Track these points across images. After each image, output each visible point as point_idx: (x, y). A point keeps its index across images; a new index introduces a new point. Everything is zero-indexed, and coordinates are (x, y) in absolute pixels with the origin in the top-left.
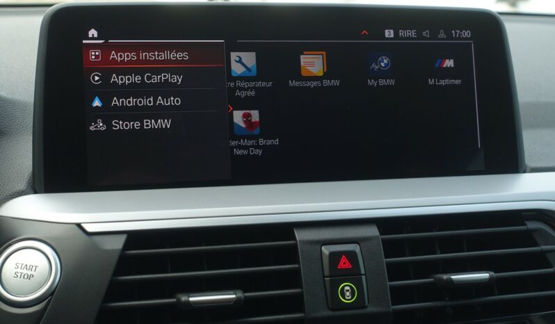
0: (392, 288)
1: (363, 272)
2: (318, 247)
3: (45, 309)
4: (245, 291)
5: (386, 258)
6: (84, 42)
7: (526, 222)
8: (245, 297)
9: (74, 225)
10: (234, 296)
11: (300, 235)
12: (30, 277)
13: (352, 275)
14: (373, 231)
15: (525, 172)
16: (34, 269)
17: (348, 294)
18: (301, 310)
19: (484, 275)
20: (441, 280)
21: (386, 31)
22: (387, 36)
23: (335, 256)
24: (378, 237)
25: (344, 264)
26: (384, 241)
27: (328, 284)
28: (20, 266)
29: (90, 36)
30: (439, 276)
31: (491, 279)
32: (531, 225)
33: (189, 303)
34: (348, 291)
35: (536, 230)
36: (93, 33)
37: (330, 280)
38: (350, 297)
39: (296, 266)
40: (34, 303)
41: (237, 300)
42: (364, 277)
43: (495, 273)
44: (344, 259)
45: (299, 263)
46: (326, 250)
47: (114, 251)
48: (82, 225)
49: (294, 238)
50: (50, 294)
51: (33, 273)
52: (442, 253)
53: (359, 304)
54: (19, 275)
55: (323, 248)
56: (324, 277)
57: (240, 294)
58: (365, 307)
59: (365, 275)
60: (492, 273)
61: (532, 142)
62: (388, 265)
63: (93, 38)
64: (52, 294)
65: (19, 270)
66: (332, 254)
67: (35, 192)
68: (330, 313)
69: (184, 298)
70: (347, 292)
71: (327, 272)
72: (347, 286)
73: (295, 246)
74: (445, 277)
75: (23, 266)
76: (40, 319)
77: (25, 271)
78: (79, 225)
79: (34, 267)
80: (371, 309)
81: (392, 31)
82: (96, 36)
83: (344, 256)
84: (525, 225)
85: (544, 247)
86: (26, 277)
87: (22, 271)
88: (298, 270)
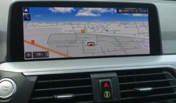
0: (121, 93)
1: (112, 88)
2: (98, 80)
4: (75, 94)
5: (119, 83)
7: (163, 72)
8: (76, 97)
11: (92, 76)
13: (109, 89)
14: (115, 75)
15: (162, 55)
18: (92, 100)
19: (150, 89)
20: (136, 90)
21: (119, 10)
23: (103, 83)
24: (117, 77)
25: (106, 85)
26: (119, 78)
27: (101, 92)
28: (3, 86)
31: (152, 90)
32: (165, 72)
33: (57, 98)
35: (166, 74)
37: (102, 90)
38: (108, 96)
41: (72, 97)
42: (112, 90)
44: (106, 84)
45: (92, 85)
46: (100, 81)
47: (33, 81)
49: (90, 77)
50: (13, 95)
51: (7, 89)
52: (137, 81)
53: (111, 98)
54: (3, 89)
57: (73, 95)
60: (152, 88)
61: (165, 45)
62: (120, 85)
67: (8, 62)
68: (102, 101)
69: (56, 97)
71: (101, 88)
72: (107, 92)
73: (90, 80)
74: (138, 89)
77: (5, 88)
78: (22, 73)
79: (8, 87)
80: (114, 100)
81: (121, 10)
85: (169, 80)
86: (5, 90)
88: (92, 87)
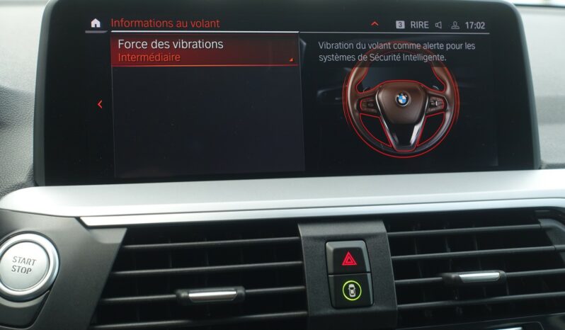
0: (398, 286)
1: (368, 269)
2: (322, 244)
3: (42, 303)
4: (246, 288)
5: (392, 255)
6: (87, 32)
7: (540, 220)
8: (246, 294)
9: (74, 219)
10: (234, 293)
11: (305, 231)
12: (28, 271)
13: (358, 272)
14: (379, 228)
15: (540, 168)
16: (31, 263)
17: (352, 292)
18: (304, 307)
19: (494, 274)
20: (449, 279)
21: (397, 22)
22: (398, 27)
23: (339, 253)
24: (384, 234)
25: (349, 261)
26: (391, 238)
27: (332, 282)
28: (18, 259)
29: (93, 26)
30: (447, 274)
31: (501, 279)
32: (545, 223)
33: (188, 299)
34: (352, 288)
35: (550, 229)
36: (96, 23)
37: (335, 277)
38: (354, 296)
39: (300, 262)
40: (31, 298)
41: (238, 297)
42: (369, 275)
43: (506, 272)
44: (348, 256)
45: (302, 260)
46: (331, 246)
47: (113, 245)
48: (81, 218)
49: (297, 234)
50: (48, 288)
51: (31, 266)
52: (451, 251)
53: (364, 302)
54: (17, 268)
55: (327, 244)
56: (328, 274)
57: (241, 291)
58: (370, 306)
59: (371, 272)
60: (503, 272)
61: (548, 138)
62: (395, 262)
63: (96, 29)
64: (50, 288)
65: (17, 264)
66: (337, 251)
67: (36, 185)
68: (334, 311)
69: (183, 294)
70: (352, 291)
71: (331, 269)
72: (351, 284)
73: (299, 242)
74: (453, 275)
75: (21, 260)
76: (37, 313)
77: (23, 265)
78: (78, 219)
79: (32, 261)
80: (376, 308)
81: (403, 22)
82: (99, 26)
83: (348, 253)
84: (539, 223)
85: (558, 246)
86: (23, 271)
87: (20, 265)
88: (301, 267)
